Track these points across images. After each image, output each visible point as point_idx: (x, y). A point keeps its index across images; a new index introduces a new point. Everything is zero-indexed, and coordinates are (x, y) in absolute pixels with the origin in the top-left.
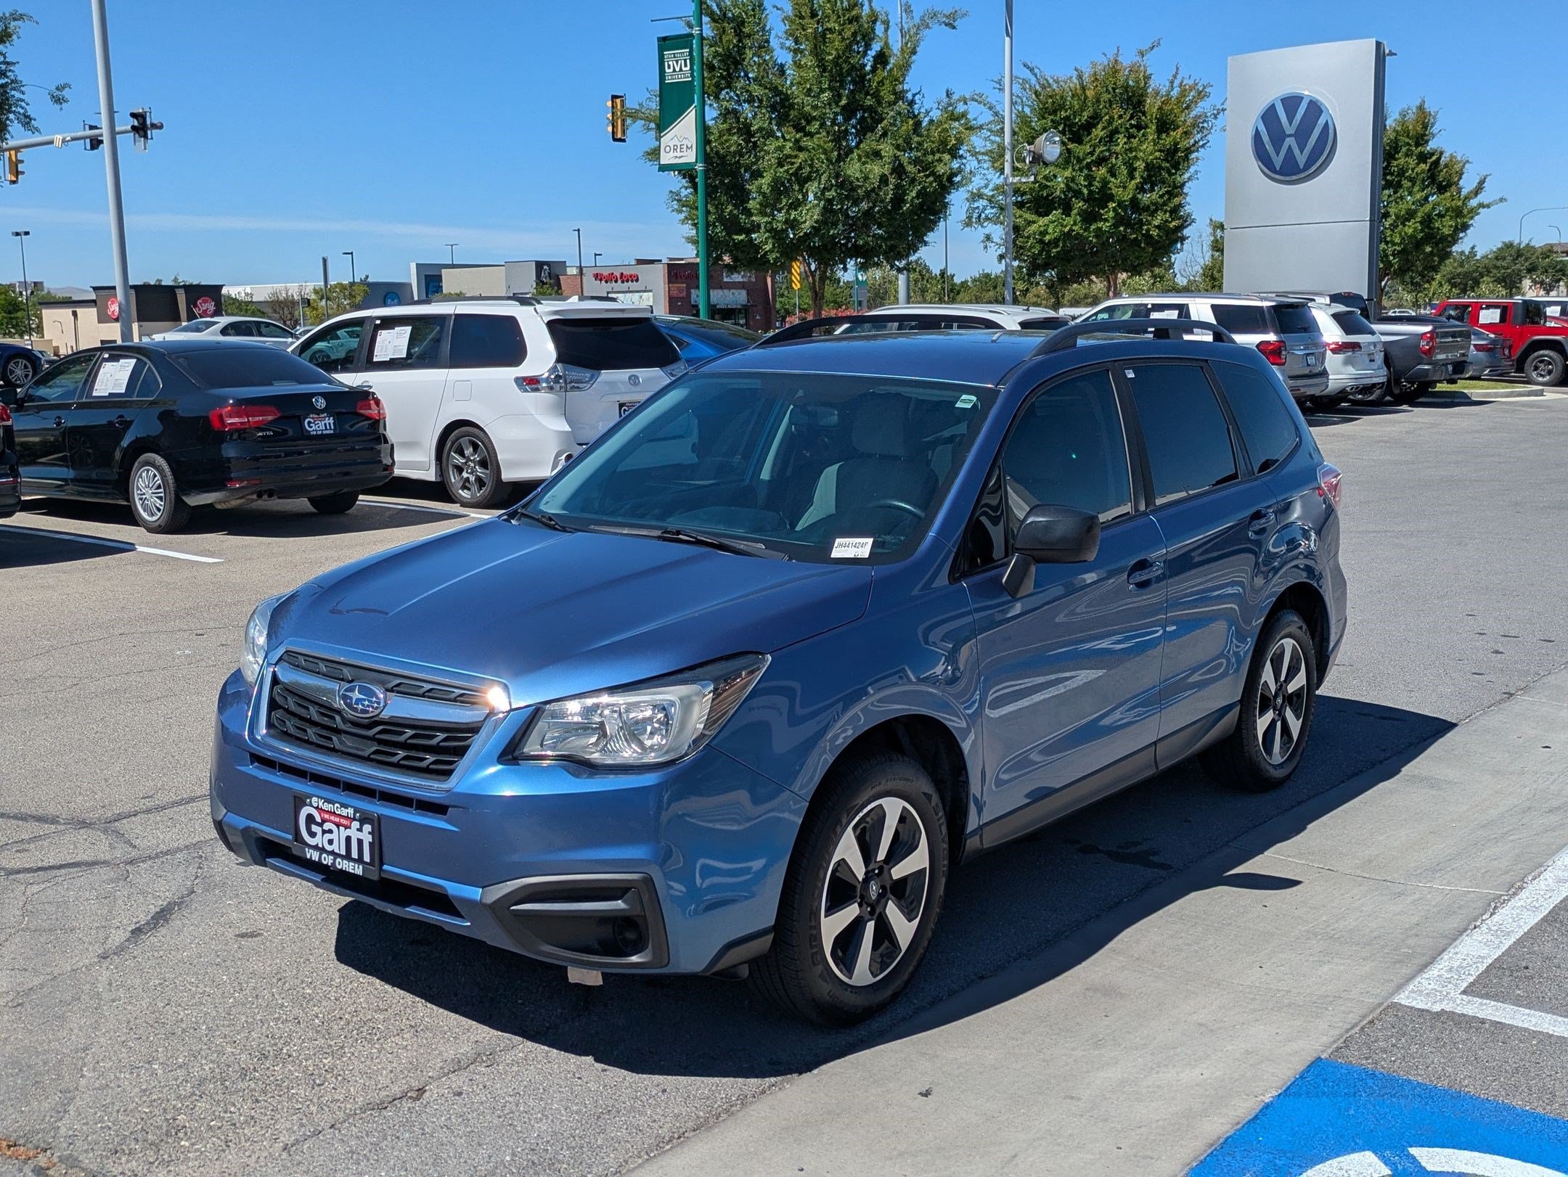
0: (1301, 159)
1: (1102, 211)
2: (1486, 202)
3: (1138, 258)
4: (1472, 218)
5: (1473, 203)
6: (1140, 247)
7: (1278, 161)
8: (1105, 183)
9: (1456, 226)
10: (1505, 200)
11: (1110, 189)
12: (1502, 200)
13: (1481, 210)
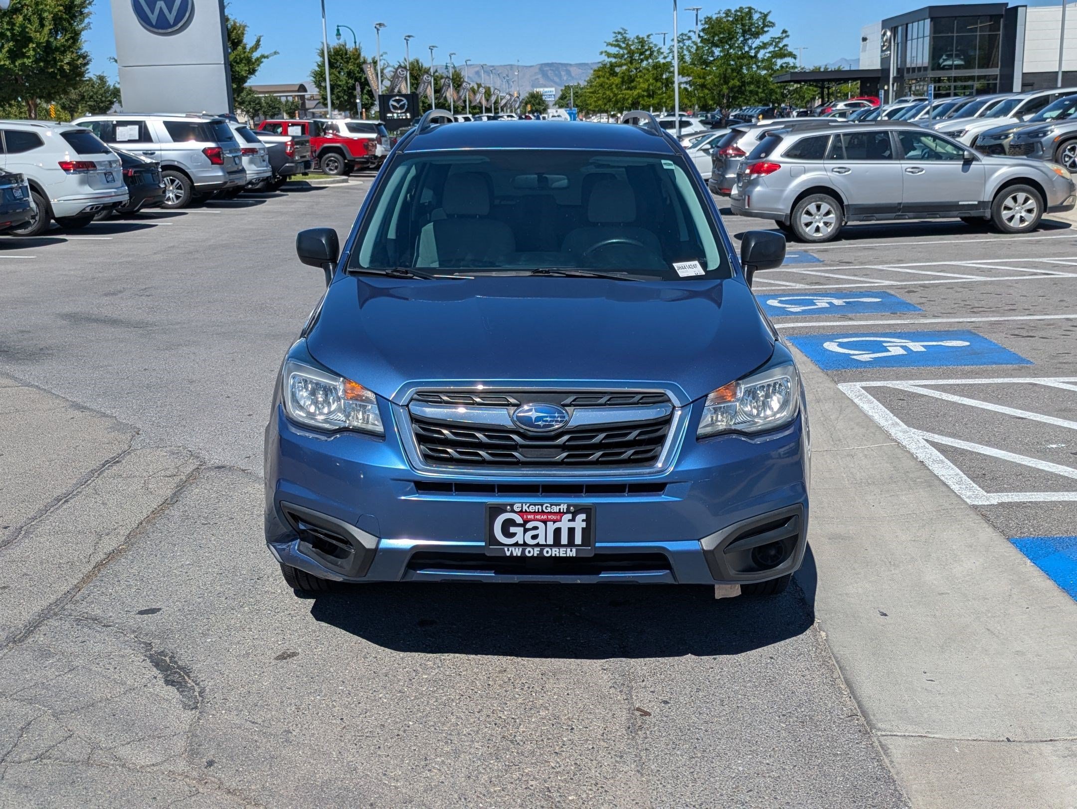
0: (171, 18)
1: (24, 51)
2: (266, 54)
3: (53, 87)
4: (258, 65)
5: (256, 55)
6: (56, 78)
7: (153, 18)
8: (23, 27)
9: (249, 70)
10: (278, 53)
11: (28, 33)
12: (276, 53)
13: (263, 60)
